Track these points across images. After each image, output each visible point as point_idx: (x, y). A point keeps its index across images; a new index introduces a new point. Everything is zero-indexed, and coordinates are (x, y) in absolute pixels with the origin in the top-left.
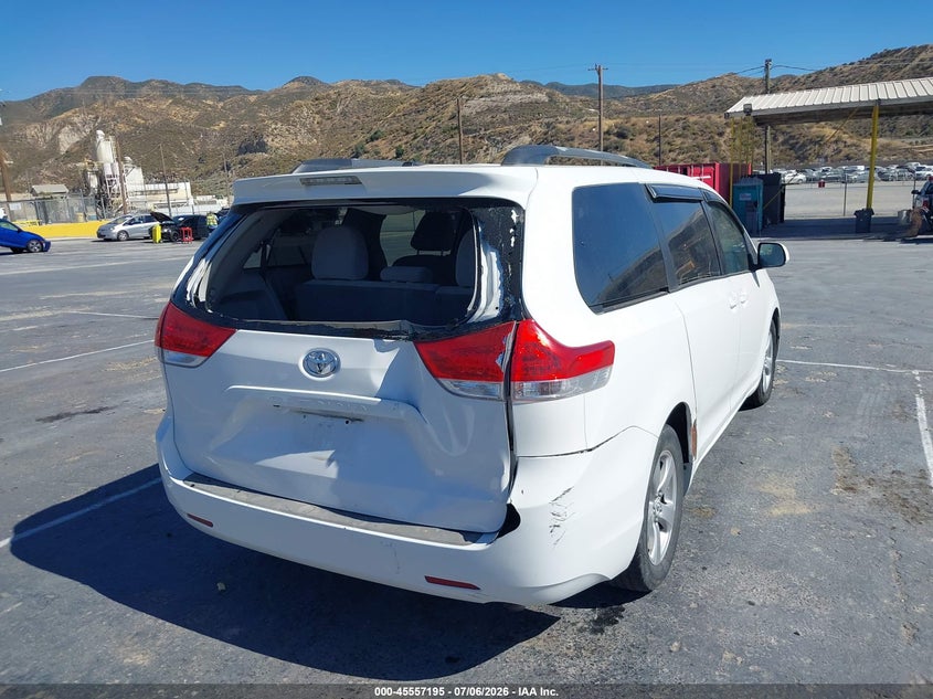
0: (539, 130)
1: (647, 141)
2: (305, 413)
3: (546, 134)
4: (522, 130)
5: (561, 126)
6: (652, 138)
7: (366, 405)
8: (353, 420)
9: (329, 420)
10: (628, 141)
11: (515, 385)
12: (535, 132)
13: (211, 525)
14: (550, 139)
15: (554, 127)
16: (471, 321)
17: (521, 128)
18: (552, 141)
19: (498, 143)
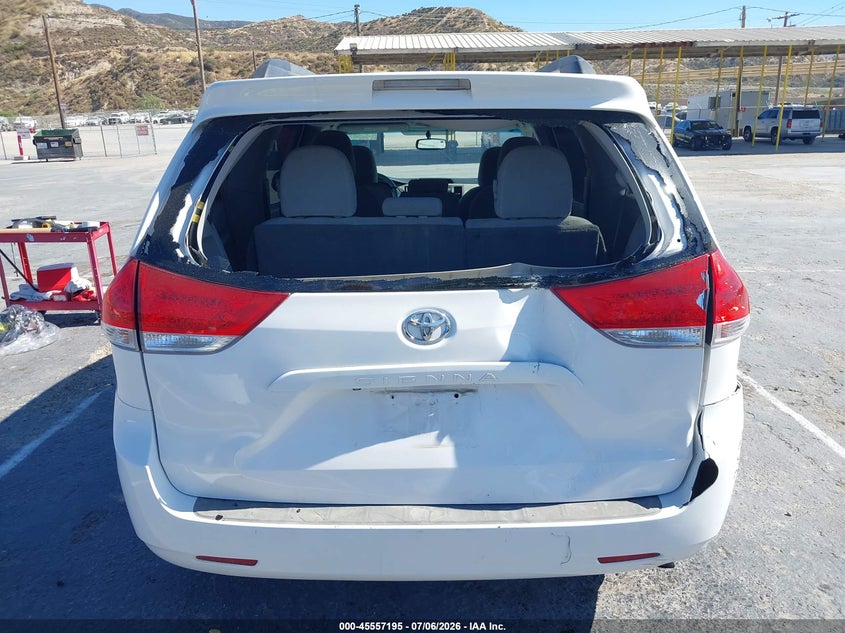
0: (119, 56)
1: (232, 74)
2: (393, 393)
3: (127, 61)
4: (100, 56)
5: (142, 54)
6: (236, 71)
7: (494, 372)
8: (465, 391)
9: (429, 398)
10: (214, 74)
11: (717, 327)
12: (115, 58)
13: (253, 563)
14: (132, 66)
15: (135, 55)
16: (649, 258)
17: (99, 54)
18: (135, 69)
19: (74, 67)
